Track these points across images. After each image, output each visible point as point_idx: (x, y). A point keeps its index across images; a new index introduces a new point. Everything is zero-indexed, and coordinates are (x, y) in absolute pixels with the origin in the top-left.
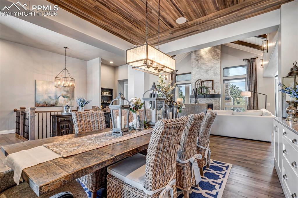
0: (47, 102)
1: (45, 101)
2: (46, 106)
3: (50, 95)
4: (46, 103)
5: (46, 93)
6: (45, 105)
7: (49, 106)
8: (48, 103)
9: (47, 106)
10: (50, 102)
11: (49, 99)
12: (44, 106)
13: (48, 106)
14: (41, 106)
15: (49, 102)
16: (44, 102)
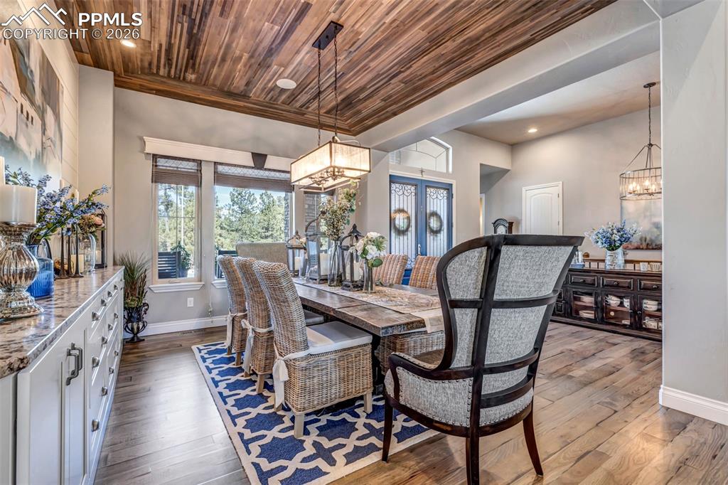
0: (648, 239)
1: (644, 236)
2: (647, 249)
3: (656, 220)
4: (645, 241)
5: (645, 217)
6: (644, 245)
7: (655, 249)
8: (651, 240)
9: (649, 249)
10: (656, 238)
11: (655, 230)
12: (643, 249)
13: (653, 249)
14: (634, 249)
15: (653, 238)
16: (641, 239)
